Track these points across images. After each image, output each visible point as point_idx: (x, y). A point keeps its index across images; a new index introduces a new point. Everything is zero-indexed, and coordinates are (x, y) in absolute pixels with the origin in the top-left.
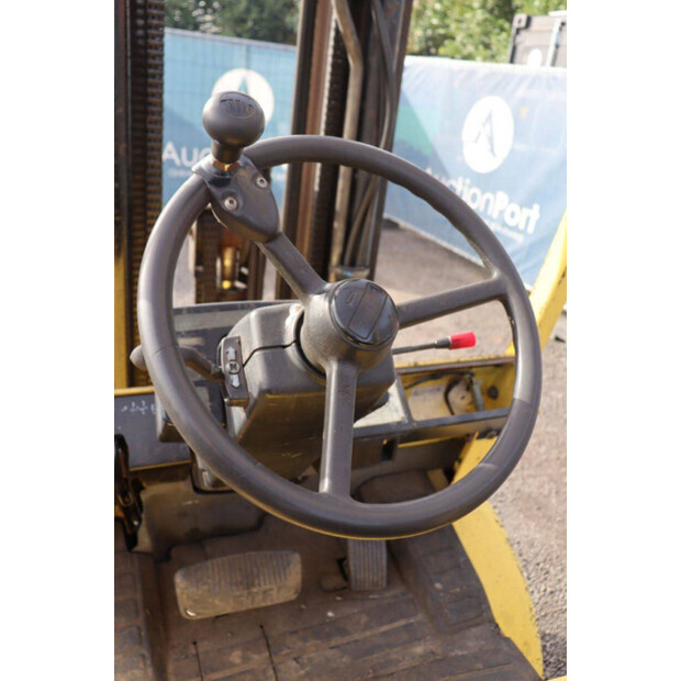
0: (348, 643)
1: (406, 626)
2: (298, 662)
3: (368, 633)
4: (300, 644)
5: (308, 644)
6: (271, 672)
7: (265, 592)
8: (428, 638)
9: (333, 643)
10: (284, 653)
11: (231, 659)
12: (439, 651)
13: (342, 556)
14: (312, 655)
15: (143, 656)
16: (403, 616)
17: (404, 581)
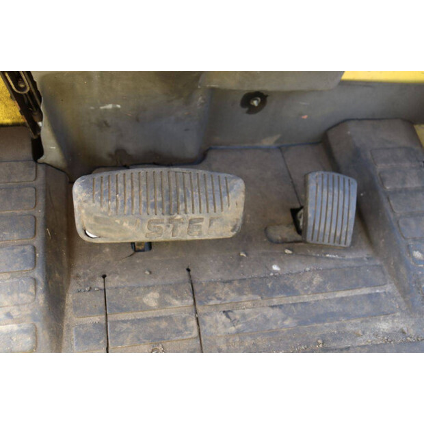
0: (294, 304)
1: (370, 296)
2: (228, 316)
3: (321, 297)
4: (233, 296)
5: (244, 298)
6: (194, 323)
7: (191, 222)
8: (398, 314)
9: (275, 301)
10: (212, 303)
11: (145, 300)
12: (412, 332)
13: (298, 206)
14: (247, 311)
15: (35, 281)
16: (367, 284)
17: (371, 243)
